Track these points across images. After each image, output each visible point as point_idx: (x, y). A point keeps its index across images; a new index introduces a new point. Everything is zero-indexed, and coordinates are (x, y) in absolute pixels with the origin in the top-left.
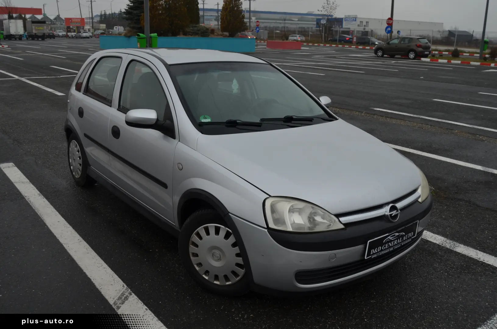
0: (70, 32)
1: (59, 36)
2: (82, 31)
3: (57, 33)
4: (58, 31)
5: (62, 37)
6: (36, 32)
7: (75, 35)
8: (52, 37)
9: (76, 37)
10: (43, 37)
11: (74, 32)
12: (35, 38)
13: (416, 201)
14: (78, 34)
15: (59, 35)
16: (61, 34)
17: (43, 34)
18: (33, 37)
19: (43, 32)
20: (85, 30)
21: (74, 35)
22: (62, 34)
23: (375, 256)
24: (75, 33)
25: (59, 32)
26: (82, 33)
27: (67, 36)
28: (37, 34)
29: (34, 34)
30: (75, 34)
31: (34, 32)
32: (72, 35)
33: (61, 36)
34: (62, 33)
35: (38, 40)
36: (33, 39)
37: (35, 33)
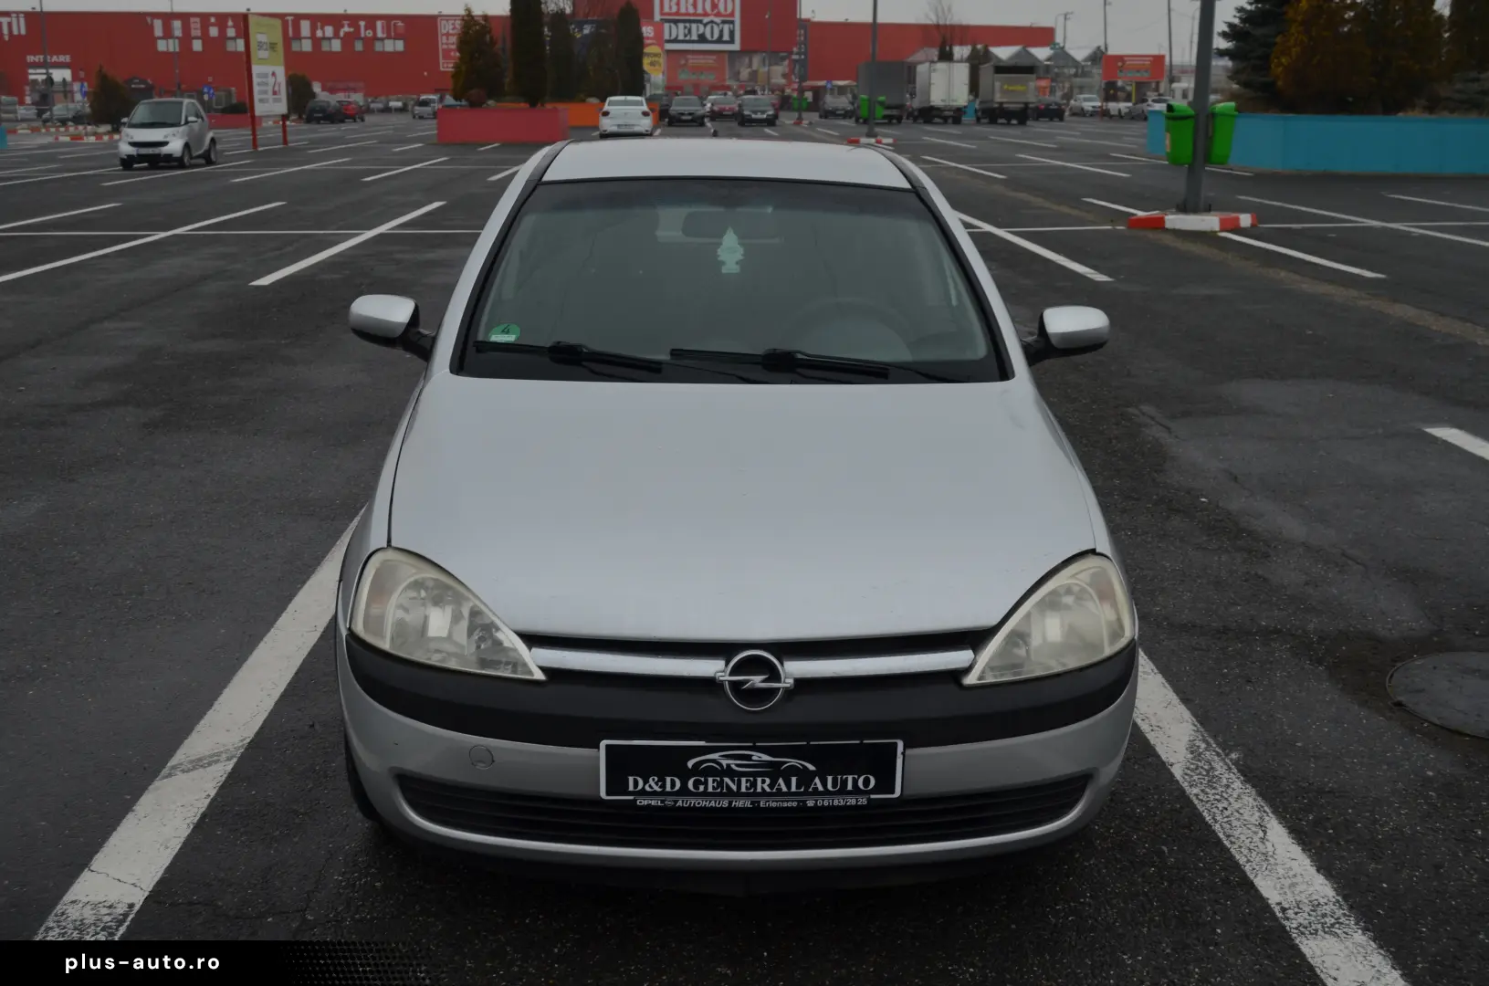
0: (1115, 99)
1: (1081, 113)
2: (1151, 95)
3: (1077, 104)
4: (1082, 96)
5: (1091, 115)
6: (1005, 100)
7: (1127, 110)
8: (1054, 114)
9: (1133, 117)
10: (1022, 115)
11: (1128, 99)
12: (1001, 118)
13: (955, 675)
14: (1139, 106)
15: (1082, 109)
16: (1088, 106)
17: (1022, 106)
18: (993, 115)
19: (1024, 100)
20: (1160, 95)
21: (1124, 111)
22: (1093, 107)
23: (653, 803)
24: (1130, 104)
25: (1086, 100)
26: (1150, 102)
27: (1105, 114)
28: (1005, 106)
29: (996, 106)
30: (1128, 108)
31: (998, 98)
32: (1120, 111)
33: (1088, 111)
34: (1090, 102)
35: (1009, 124)
36: (993, 121)
37: (1001, 103)
